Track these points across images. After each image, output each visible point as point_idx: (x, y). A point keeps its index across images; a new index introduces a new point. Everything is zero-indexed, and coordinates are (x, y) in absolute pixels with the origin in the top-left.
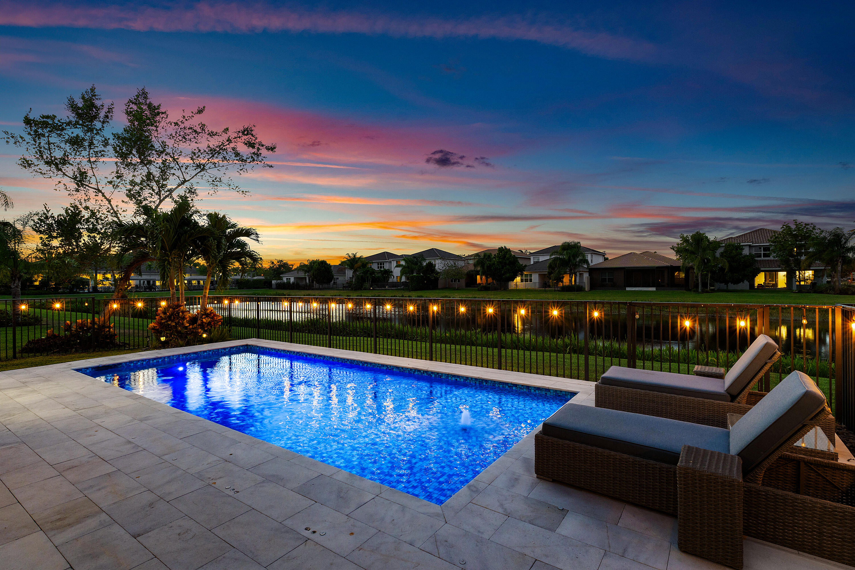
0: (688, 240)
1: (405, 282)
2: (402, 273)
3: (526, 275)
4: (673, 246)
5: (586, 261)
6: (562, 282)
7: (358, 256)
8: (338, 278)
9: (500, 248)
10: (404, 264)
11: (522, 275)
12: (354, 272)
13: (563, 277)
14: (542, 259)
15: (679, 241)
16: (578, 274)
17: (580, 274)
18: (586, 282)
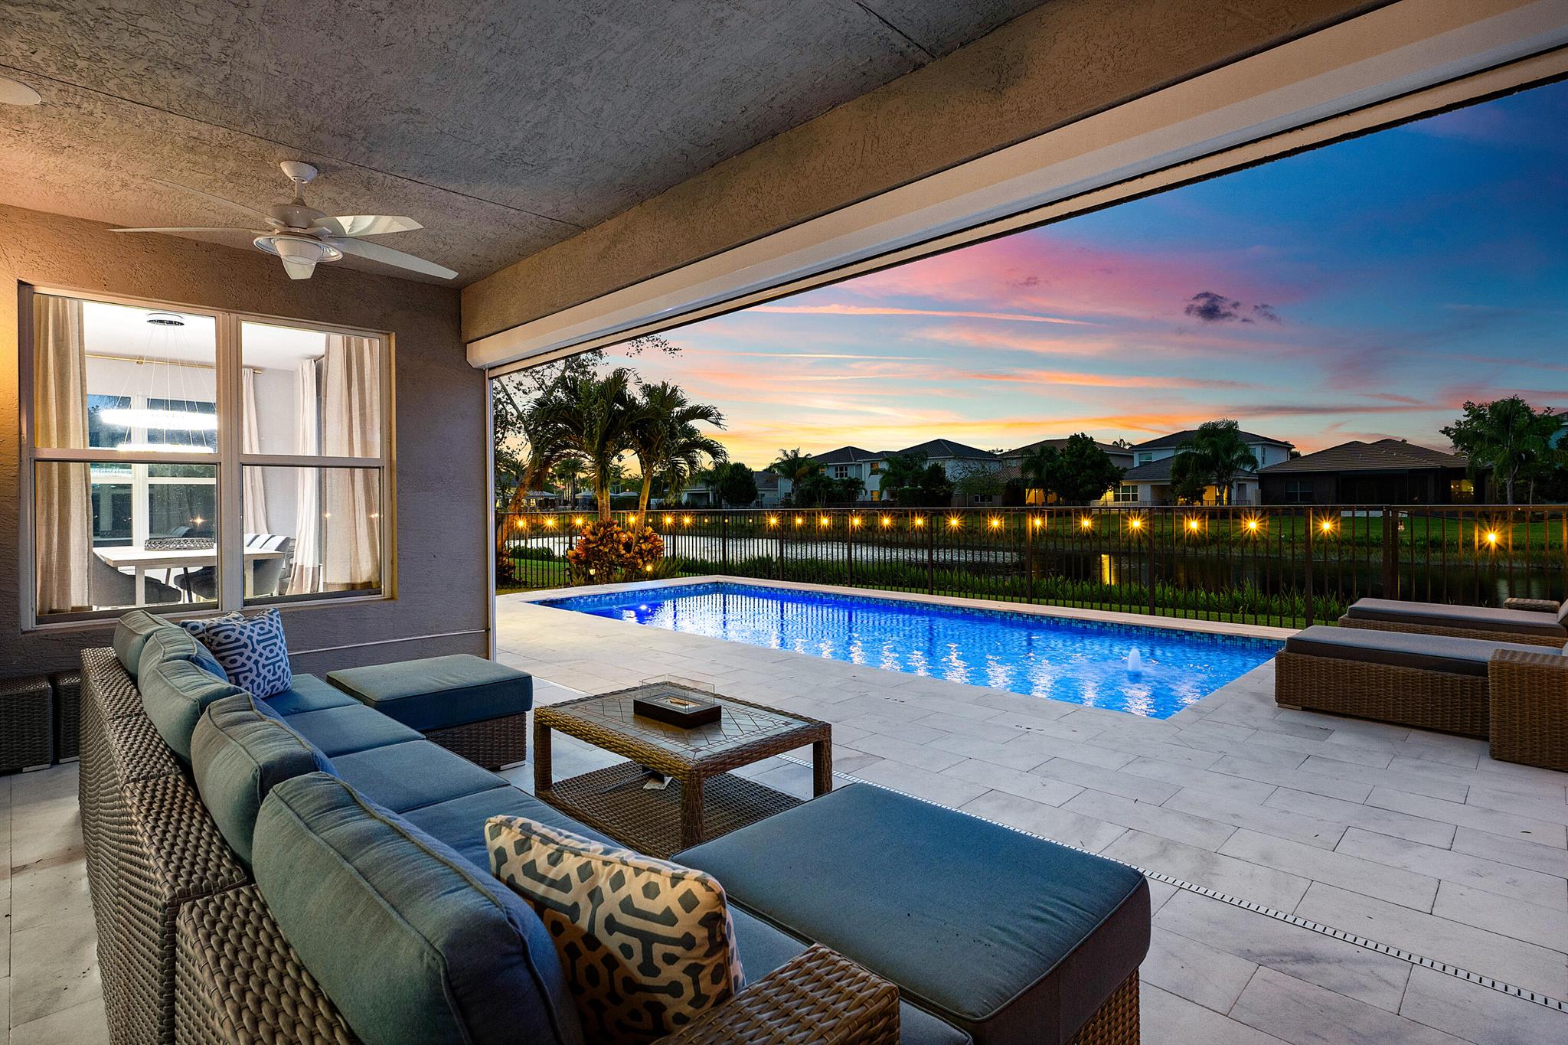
0: (1484, 415)
1: (888, 501)
2: (884, 485)
3: (1125, 488)
4: (1446, 428)
5: (1253, 461)
6: (1201, 501)
7: (801, 455)
8: (764, 495)
9: (1071, 437)
10: (887, 468)
11: (1116, 487)
12: (794, 484)
13: (1204, 491)
14: (1157, 456)
15: (1461, 415)
16: (1235, 484)
17: (1239, 485)
18: (1254, 499)
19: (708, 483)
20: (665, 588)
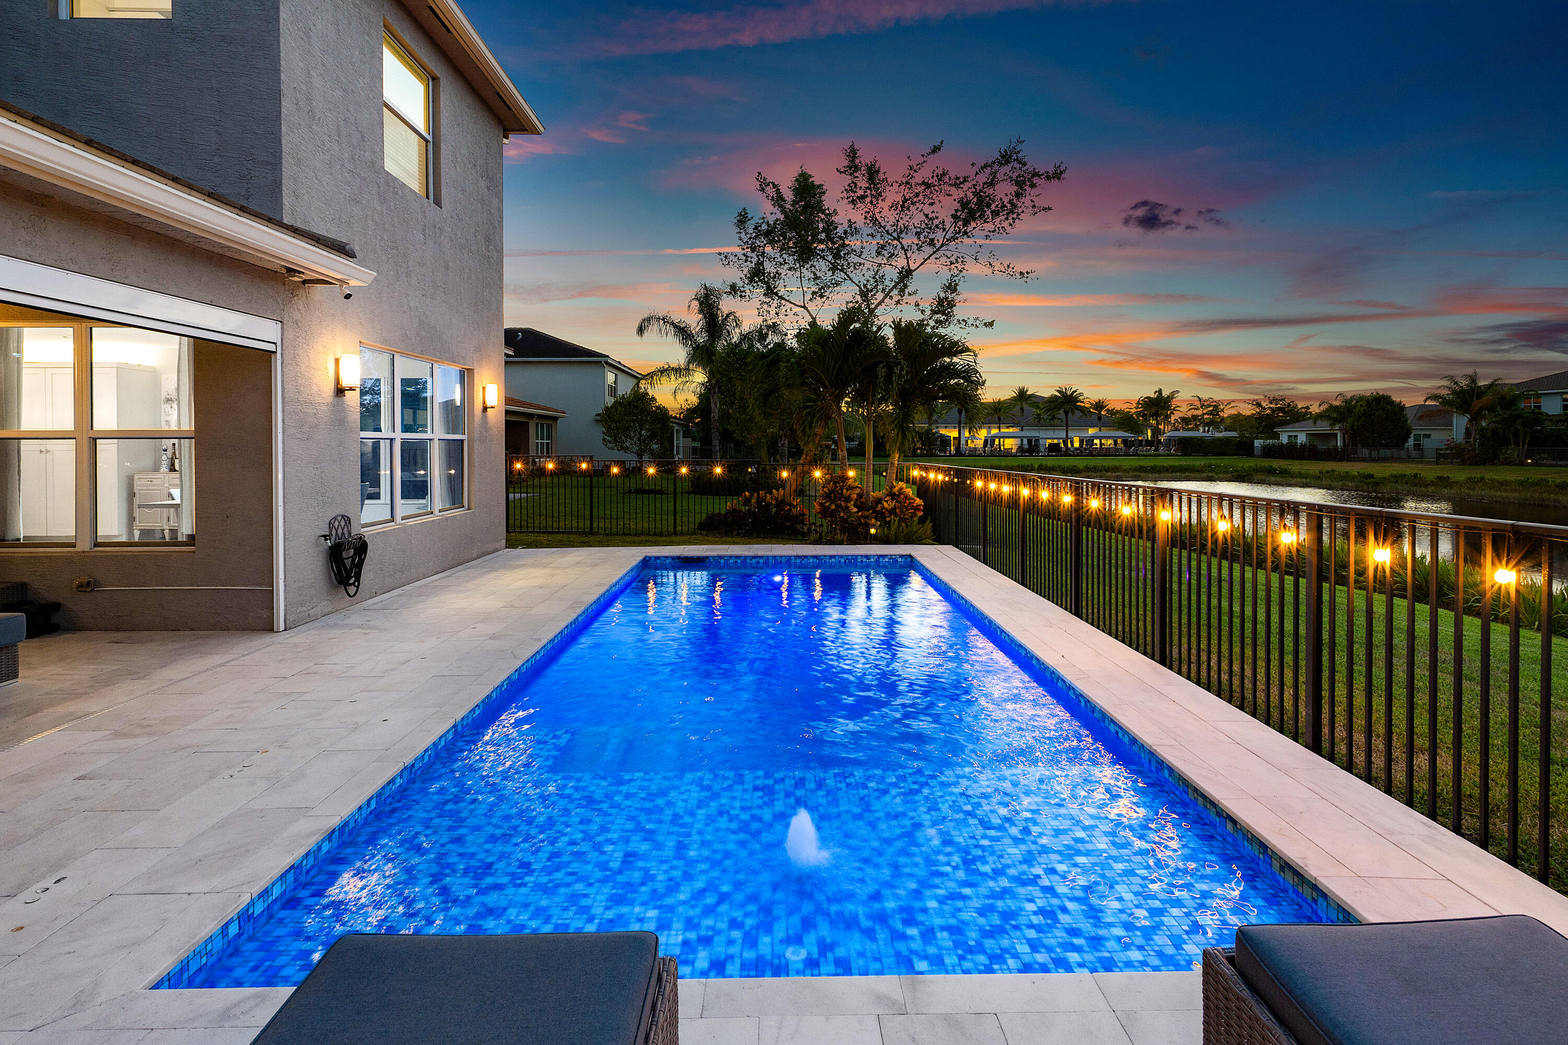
7: (1483, 381)
12: (1470, 421)
19: (1334, 421)
20: (831, 557)
